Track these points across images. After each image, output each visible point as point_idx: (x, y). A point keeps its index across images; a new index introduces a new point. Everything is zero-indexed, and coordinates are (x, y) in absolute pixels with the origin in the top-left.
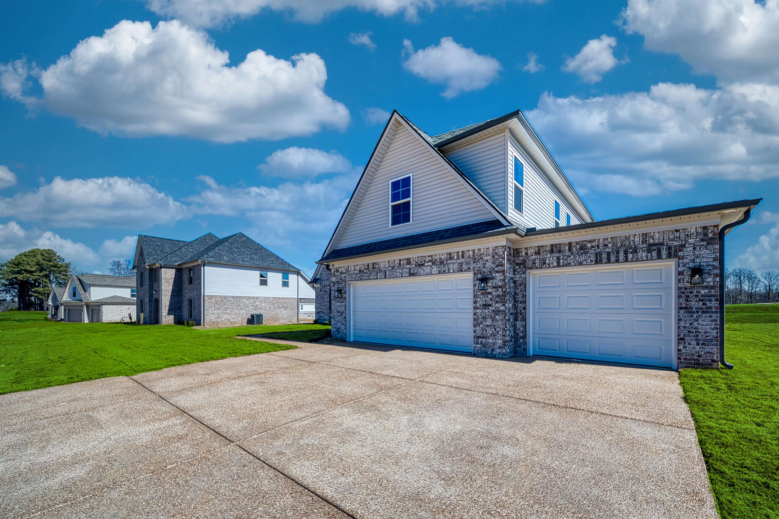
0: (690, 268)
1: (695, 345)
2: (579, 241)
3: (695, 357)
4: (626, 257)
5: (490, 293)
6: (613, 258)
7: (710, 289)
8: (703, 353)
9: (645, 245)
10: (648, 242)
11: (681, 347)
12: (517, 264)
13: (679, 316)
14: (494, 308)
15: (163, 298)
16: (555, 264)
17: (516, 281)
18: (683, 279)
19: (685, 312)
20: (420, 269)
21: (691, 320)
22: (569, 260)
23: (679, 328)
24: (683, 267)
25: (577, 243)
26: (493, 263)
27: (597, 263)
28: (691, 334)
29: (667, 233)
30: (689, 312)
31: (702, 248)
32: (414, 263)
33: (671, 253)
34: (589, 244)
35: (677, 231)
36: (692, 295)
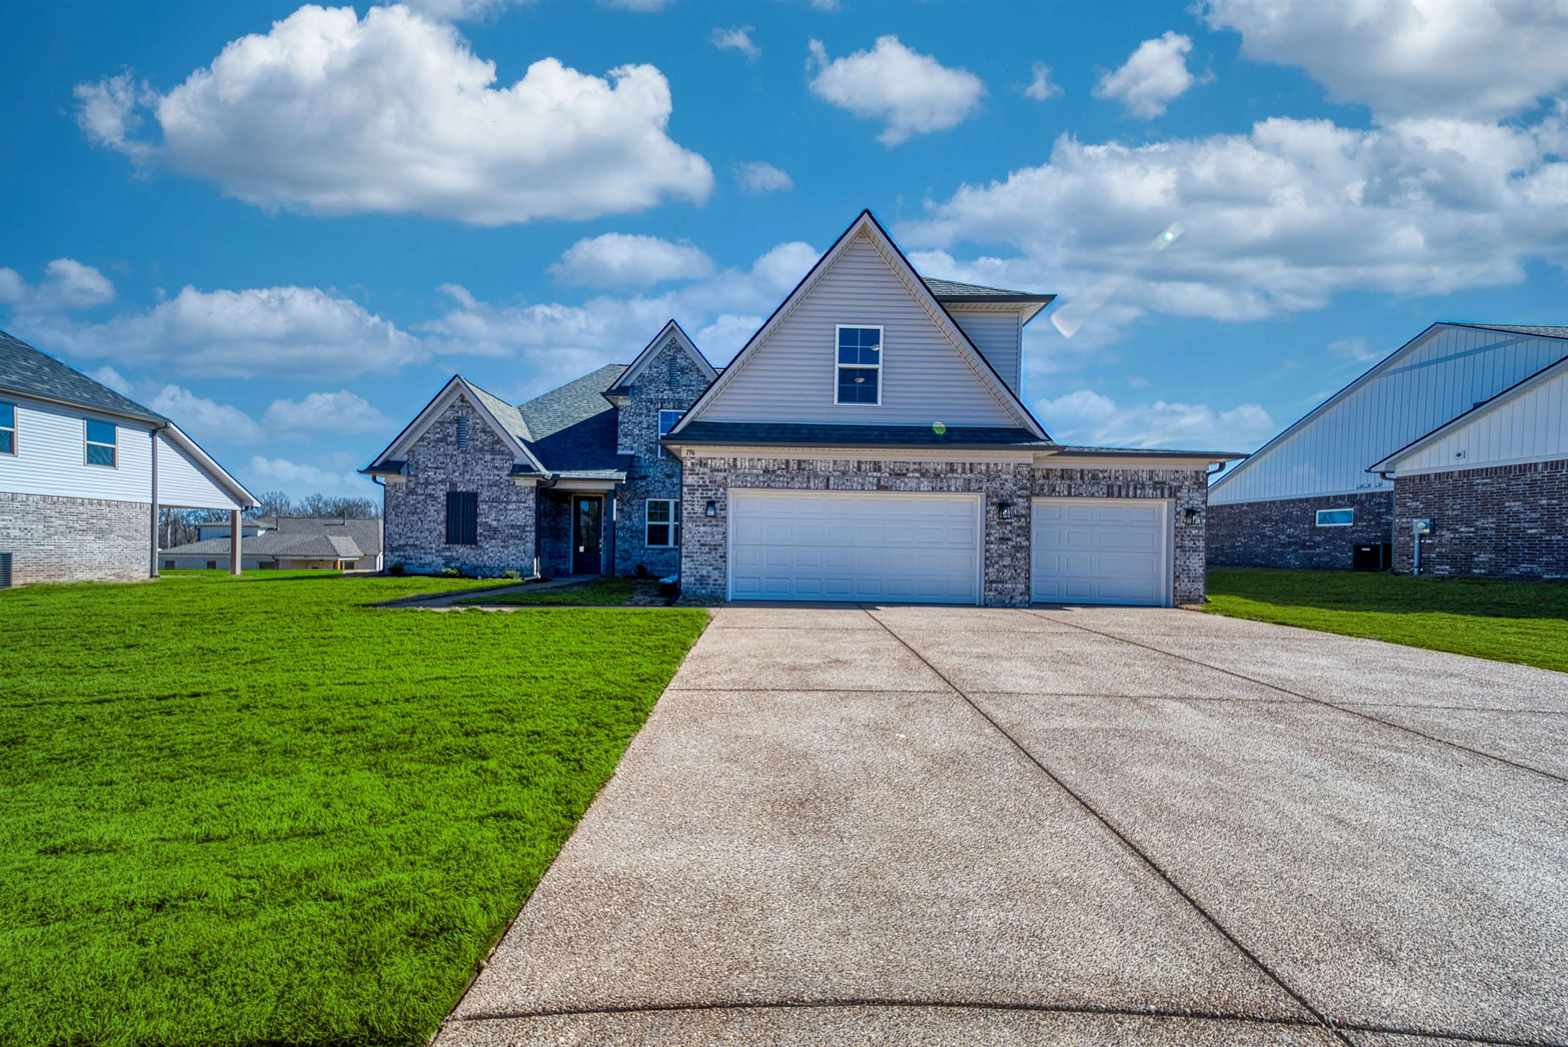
0: (1184, 509)
2: (1092, 471)
4: (1135, 493)
6: (1123, 493)
11: (1177, 585)
14: (1014, 543)
16: (1066, 493)
18: (1179, 519)
20: (898, 481)
22: (1081, 490)
24: (1180, 507)
25: (1089, 472)
26: (1014, 485)
27: (1108, 496)
32: (888, 470)
33: (1171, 492)
34: (1100, 474)
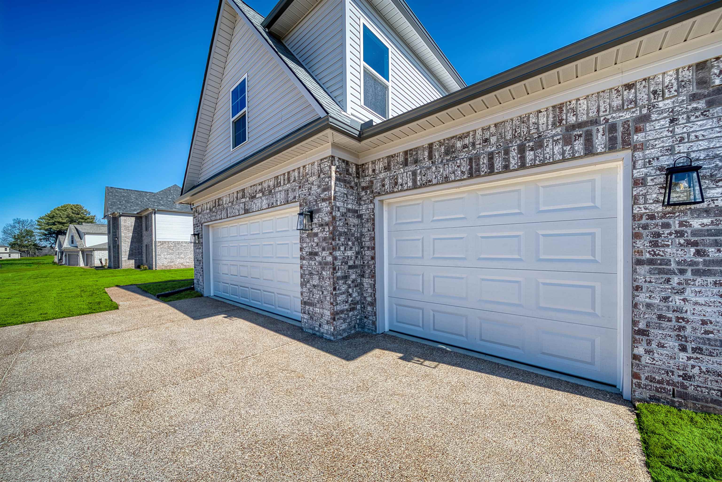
0: (661, 169)
1: (676, 350)
2: (444, 140)
3: (676, 379)
4: (523, 158)
5: (316, 235)
6: (498, 164)
7: (716, 215)
8: (696, 371)
9: (559, 130)
10: (564, 122)
11: (640, 350)
12: (364, 188)
13: (635, 280)
14: (320, 259)
15: (123, 244)
16: (410, 184)
17: (362, 215)
18: (645, 195)
19: (650, 272)
20: (253, 203)
21: (665, 289)
22: (430, 176)
23: (635, 306)
24: (645, 167)
25: (441, 143)
26: (319, 187)
27: (471, 176)
28: (665, 324)
29: (606, 95)
30: (661, 272)
31: (692, 118)
32: (248, 195)
33: (616, 138)
34: (458, 142)
35: (629, 87)
36: (667, 231)
